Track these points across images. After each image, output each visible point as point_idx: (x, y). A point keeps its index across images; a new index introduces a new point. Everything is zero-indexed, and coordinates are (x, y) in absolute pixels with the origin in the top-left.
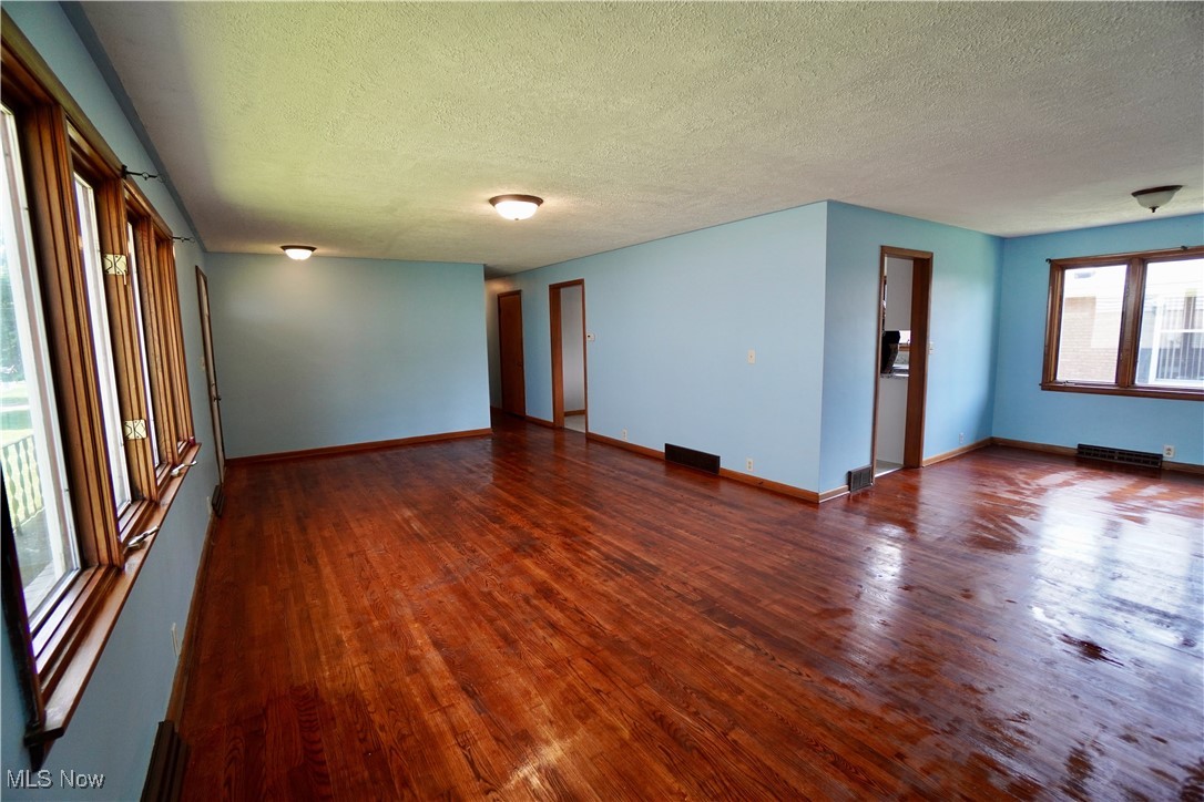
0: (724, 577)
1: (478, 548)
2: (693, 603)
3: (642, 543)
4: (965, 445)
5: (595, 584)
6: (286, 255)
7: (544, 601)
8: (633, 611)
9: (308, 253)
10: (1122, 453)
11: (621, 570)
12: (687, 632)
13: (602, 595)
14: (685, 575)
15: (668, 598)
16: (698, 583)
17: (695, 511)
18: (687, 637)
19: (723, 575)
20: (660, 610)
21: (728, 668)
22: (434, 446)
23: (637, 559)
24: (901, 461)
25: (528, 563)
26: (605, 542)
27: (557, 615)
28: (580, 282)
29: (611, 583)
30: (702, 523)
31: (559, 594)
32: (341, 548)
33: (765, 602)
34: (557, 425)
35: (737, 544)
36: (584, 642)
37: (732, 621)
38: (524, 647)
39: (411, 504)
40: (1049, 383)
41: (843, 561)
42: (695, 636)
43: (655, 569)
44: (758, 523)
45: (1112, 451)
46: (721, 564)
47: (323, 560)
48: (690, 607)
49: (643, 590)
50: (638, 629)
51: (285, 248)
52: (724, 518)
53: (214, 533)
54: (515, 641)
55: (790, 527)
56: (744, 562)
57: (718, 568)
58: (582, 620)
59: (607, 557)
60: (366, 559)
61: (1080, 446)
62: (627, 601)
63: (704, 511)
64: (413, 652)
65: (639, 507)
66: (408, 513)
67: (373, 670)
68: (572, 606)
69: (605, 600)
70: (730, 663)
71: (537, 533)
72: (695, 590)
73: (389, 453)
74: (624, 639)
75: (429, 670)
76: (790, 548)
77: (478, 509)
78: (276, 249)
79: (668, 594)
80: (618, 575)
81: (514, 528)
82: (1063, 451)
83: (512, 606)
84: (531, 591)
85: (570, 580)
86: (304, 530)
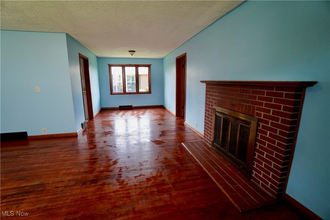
0: (74, 170)
2: (75, 185)
4: (99, 111)
8: (51, 206)
10: (126, 106)
11: (22, 196)
12: (85, 196)
14: (59, 178)
15: (62, 190)
16: (68, 178)
17: (32, 155)
18: (87, 197)
20: (64, 197)
21: (111, 194)
23: (26, 187)
24: (88, 118)
30: (42, 158)
35: (66, 158)
37: (94, 181)
40: (112, 93)
42: (89, 194)
43: (41, 185)
45: (125, 106)
46: (68, 167)
52: (50, 152)
57: (69, 169)
61: (120, 106)
62: (43, 205)
63: (37, 154)
70: (110, 193)
72: (69, 181)
79: (59, 189)
80: (23, 199)
82: (117, 108)
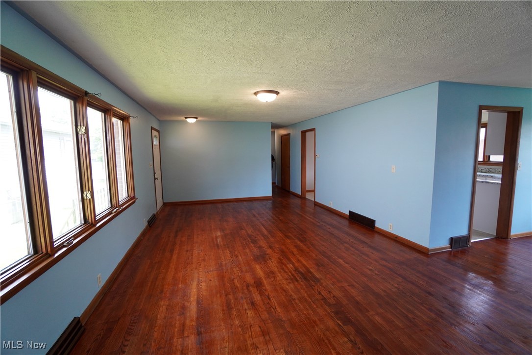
0: (353, 292)
1: (239, 255)
2: (329, 305)
3: (317, 265)
5: (283, 284)
6: (186, 121)
7: (255, 289)
8: (296, 303)
9: (195, 120)
11: (300, 278)
12: (318, 322)
13: (285, 291)
14: (333, 287)
15: (317, 300)
16: (338, 293)
17: (353, 249)
18: (317, 326)
19: (353, 291)
20: (310, 305)
22: (245, 203)
23: (311, 273)
24: (495, 234)
25: (258, 267)
26: (299, 261)
27: (257, 298)
28: (313, 130)
29: (292, 285)
30: (354, 257)
31: (264, 286)
32: (185, 247)
33: (372, 313)
34: (303, 196)
35: (369, 272)
36: (263, 317)
37: (347, 321)
38: (234, 312)
39: (222, 230)
41: (432, 295)
42: (322, 326)
43: (317, 280)
44: (386, 261)
46: (355, 283)
47: (176, 252)
48: (327, 307)
49: (306, 292)
50: (293, 315)
51: (186, 118)
52: (367, 256)
53: (144, 234)
54: (232, 308)
55: (404, 267)
56: (369, 284)
57: (352, 286)
58: (268, 303)
59: (296, 270)
60: (192, 254)
62: (295, 297)
63: (358, 250)
64: (187, 304)
65: (324, 244)
66: (219, 234)
67: (167, 309)
68: (267, 294)
69: (284, 294)
71: (269, 251)
72: (334, 297)
73: (225, 204)
74: (284, 319)
75: (188, 315)
76: (400, 281)
77: (249, 235)
78: (183, 118)
79: (318, 297)
80: (297, 281)
81: (260, 247)
83: (239, 289)
84: (252, 282)
85: (272, 279)
86: (176, 237)
